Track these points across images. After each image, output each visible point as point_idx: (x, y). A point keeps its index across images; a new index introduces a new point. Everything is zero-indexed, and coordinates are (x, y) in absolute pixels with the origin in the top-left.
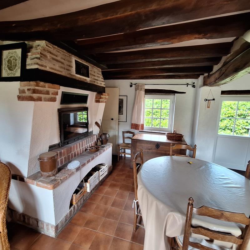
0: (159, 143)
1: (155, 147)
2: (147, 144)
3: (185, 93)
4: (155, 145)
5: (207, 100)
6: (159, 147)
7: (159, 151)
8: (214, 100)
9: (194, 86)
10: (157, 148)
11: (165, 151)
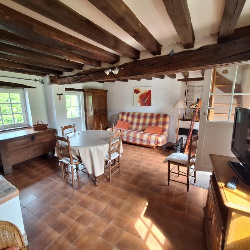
0: (33, 135)
1: (31, 140)
2: (22, 140)
3: (35, 88)
4: (30, 139)
5: (58, 94)
6: (34, 138)
7: (35, 143)
8: (62, 94)
9: (43, 83)
10: (33, 140)
11: (41, 140)
